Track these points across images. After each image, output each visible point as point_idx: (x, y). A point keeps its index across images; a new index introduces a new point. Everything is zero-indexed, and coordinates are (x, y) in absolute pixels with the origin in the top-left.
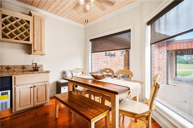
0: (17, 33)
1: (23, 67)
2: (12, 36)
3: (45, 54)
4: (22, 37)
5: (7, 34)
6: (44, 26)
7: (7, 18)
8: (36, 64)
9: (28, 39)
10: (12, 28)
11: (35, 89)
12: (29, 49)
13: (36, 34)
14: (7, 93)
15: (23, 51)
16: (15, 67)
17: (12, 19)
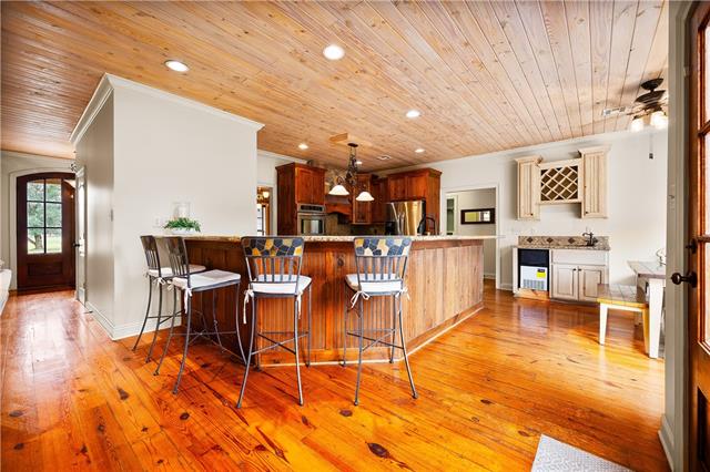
0: (560, 189)
1: (571, 240)
2: (553, 195)
3: (608, 215)
4: (566, 194)
5: (546, 195)
6: (605, 164)
7: (546, 173)
8: (591, 235)
9: (575, 196)
10: (553, 184)
11: (581, 273)
12: (578, 210)
13: (588, 185)
14: (544, 271)
15: (571, 213)
16: (559, 239)
17: (553, 172)
